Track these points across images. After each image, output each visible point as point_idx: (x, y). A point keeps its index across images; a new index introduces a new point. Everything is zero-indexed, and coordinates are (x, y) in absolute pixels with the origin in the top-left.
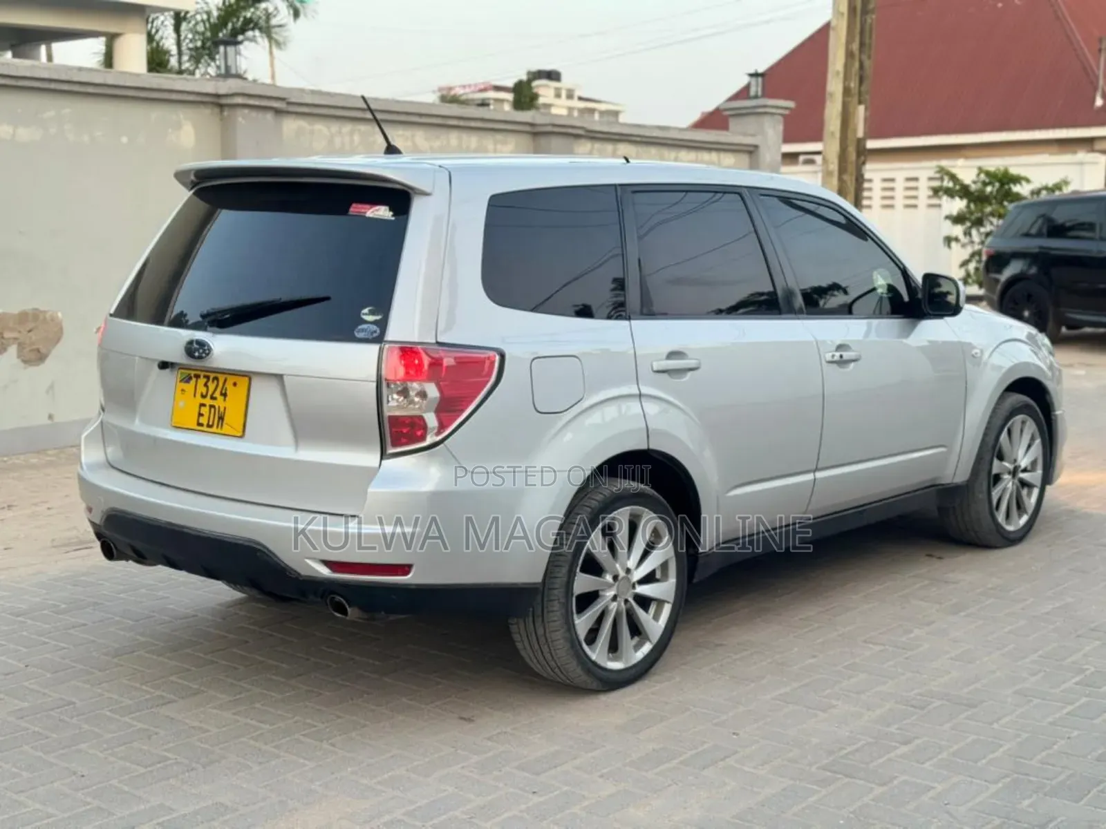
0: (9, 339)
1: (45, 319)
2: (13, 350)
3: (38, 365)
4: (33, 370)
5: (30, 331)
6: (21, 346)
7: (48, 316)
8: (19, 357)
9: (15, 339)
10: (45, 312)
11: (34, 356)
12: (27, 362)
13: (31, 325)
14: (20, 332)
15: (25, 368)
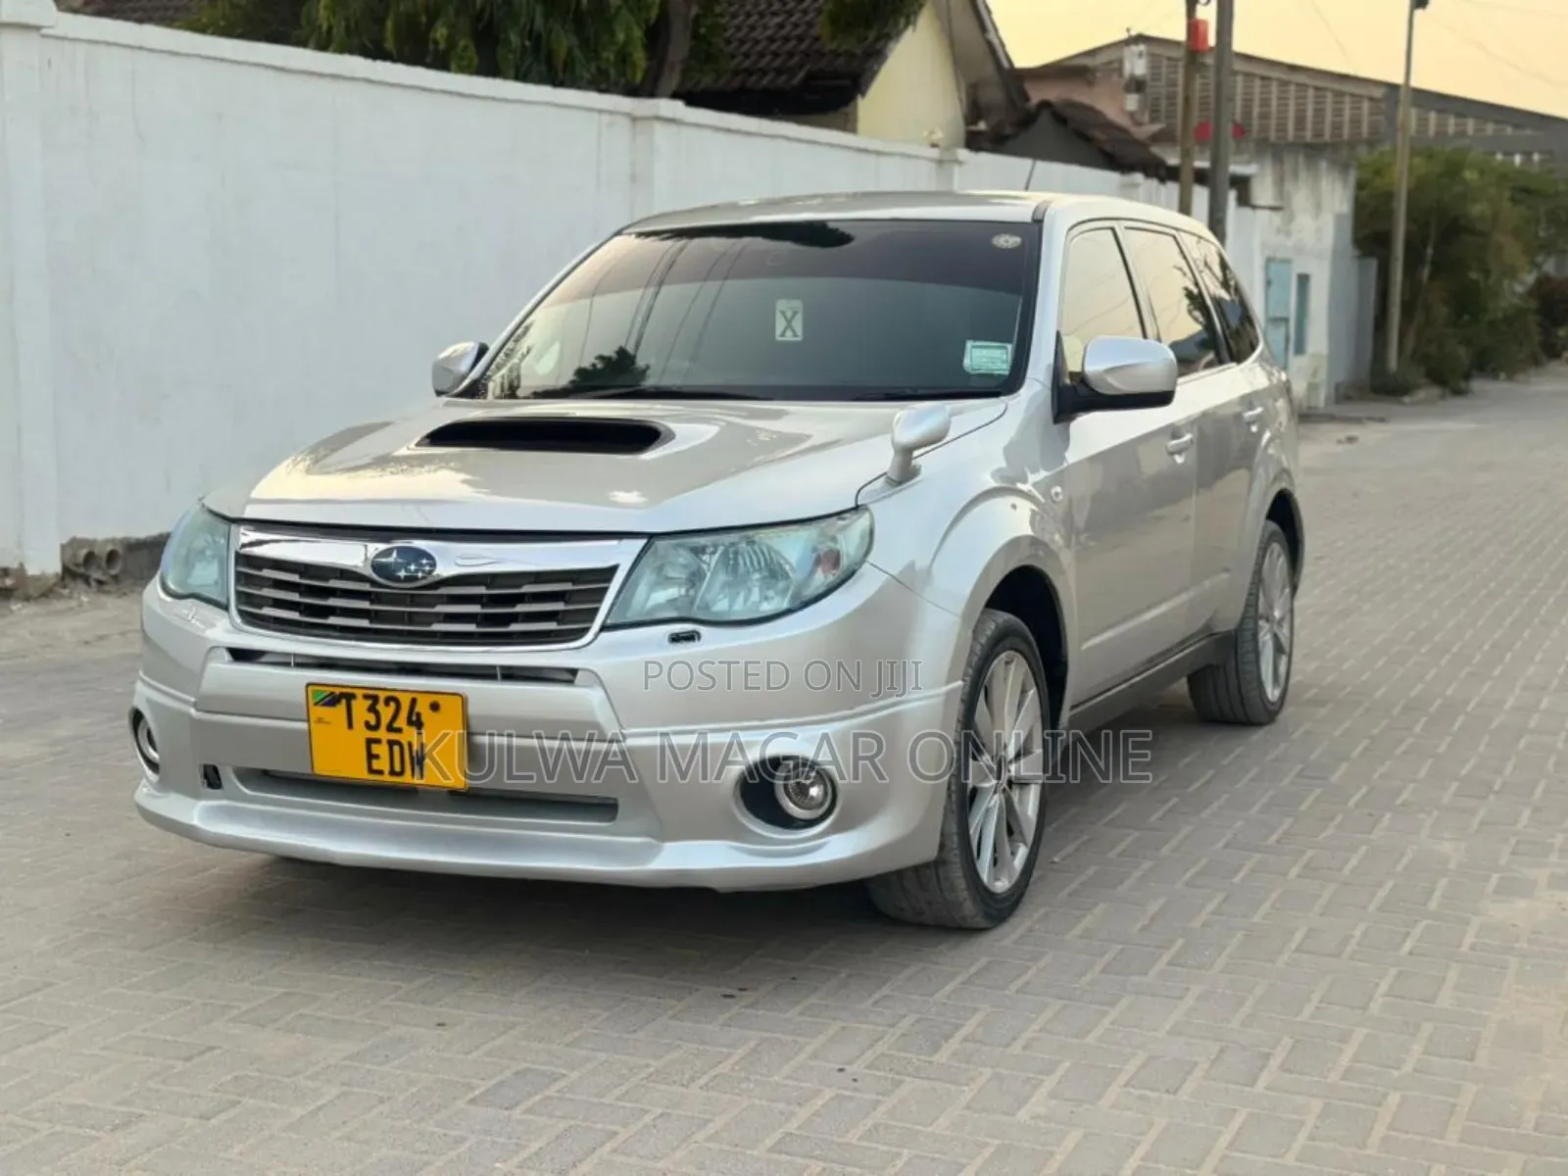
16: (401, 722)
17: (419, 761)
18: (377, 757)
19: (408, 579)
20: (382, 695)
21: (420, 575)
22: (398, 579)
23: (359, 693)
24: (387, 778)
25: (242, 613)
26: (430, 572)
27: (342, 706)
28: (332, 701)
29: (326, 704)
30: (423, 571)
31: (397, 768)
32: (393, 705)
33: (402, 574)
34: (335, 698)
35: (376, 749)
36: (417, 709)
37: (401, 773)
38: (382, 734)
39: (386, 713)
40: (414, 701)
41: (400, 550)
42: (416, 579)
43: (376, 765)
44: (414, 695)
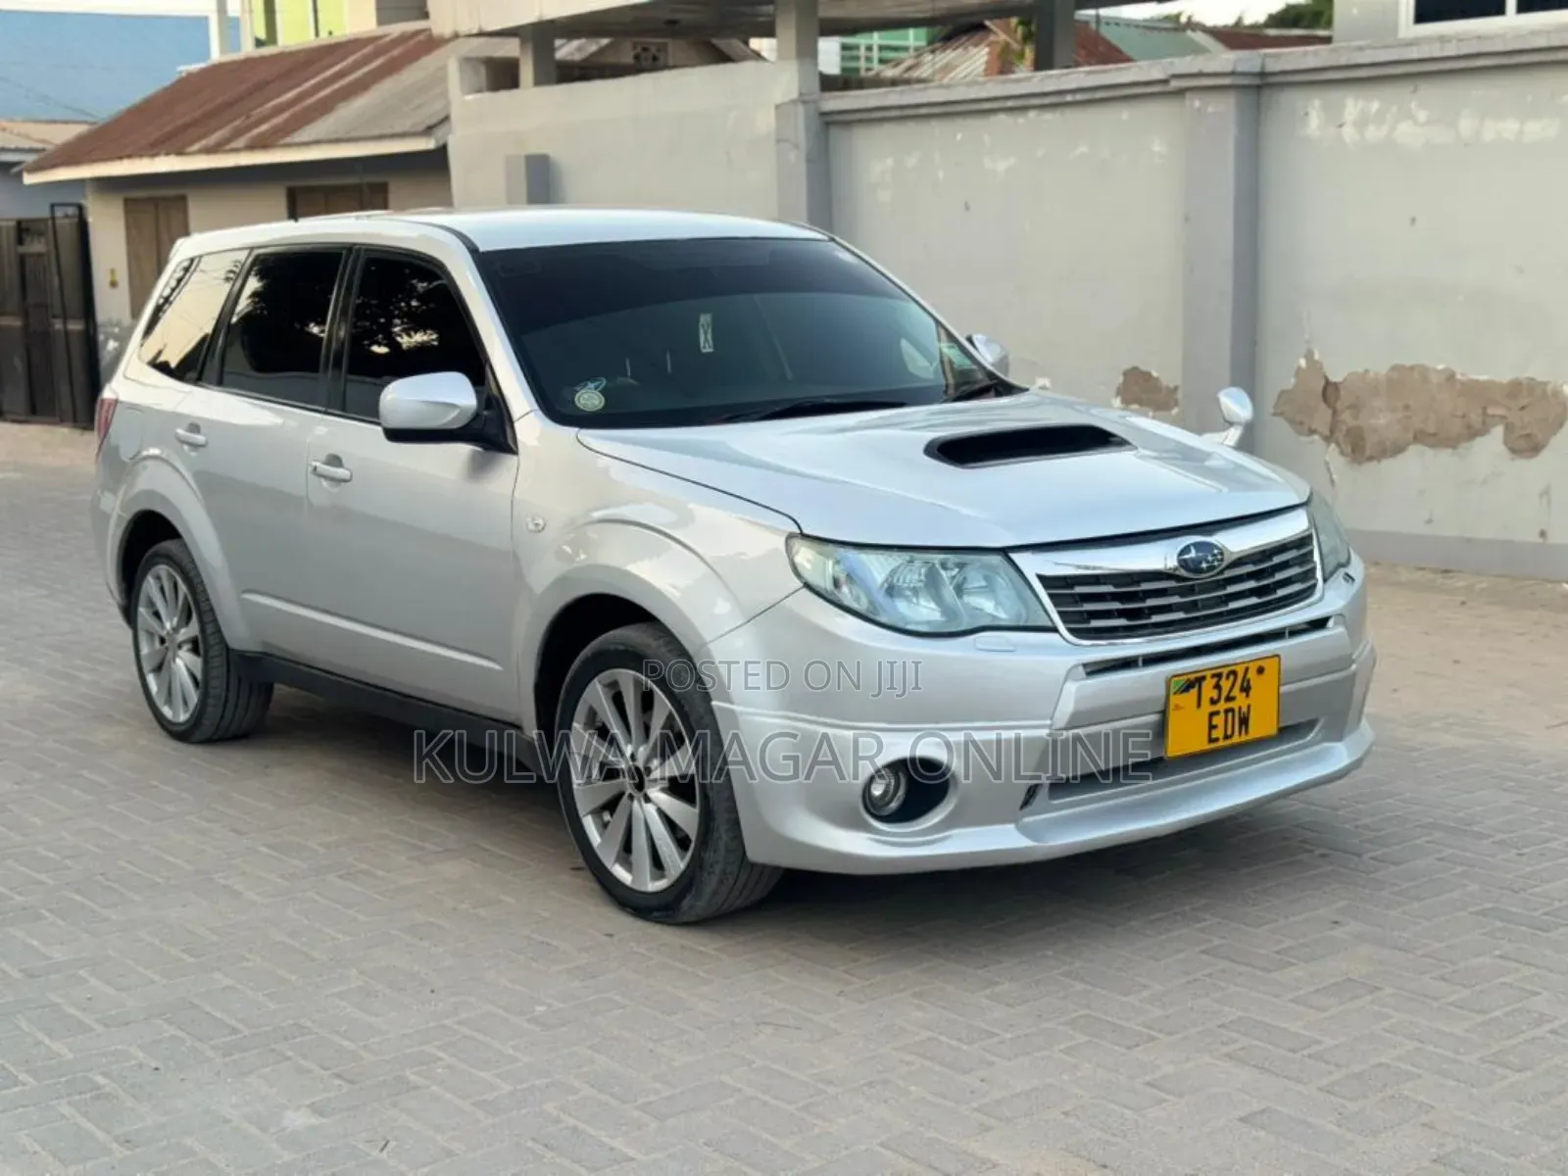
0: (1494, 416)
1: (1544, 392)
2: (1498, 431)
3: (1531, 457)
4: (1522, 463)
5: (1523, 408)
6: (1509, 429)
7: (1549, 388)
8: (1506, 442)
9: (1503, 417)
10: (1545, 384)
11: (1526, 446)
12: (1515, 451)
13: (1524, 401)
14: (1509, 409)
15: (1513, 459)
16: (1236, 692)
17: (1244, 721)
18: (1215, 727)
19: (1211, 568)
20: (1225, 671)
21: (1216, 563)
22: (1202, 571)
23: (1208, 674)
24: (1222, 743)
25: (1071, 631)
26: (1222, 560)
27: (1194, 691)
28: (1188, 687)
29: (1182, 692)
30: (1218, 561)
31: (1229, 732)
32: (1232, 678)
33: (1204, 565)
34: (1193, 683)
35: (1216, 720)
36: (1249, 676)
37: (1231, 736)
38: (1222, 706)
39: (1225, 684)
40: (1247, 670)
41: (1197, 546)
42: (1214, 568)
43: (1215, 734)
44: (1246, 665)
